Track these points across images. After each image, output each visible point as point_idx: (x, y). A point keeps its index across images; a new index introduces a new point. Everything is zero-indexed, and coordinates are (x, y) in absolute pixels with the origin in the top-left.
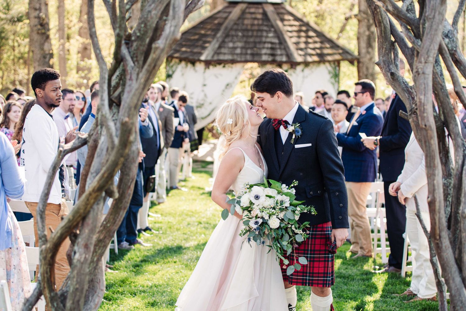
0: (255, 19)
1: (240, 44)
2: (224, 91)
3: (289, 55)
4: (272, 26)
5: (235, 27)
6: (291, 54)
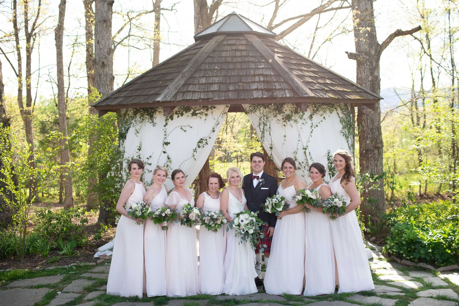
0: (237, 50)
1: (216, 80)
2: (195, 150)
3: (294, 89)
4: (262, 57)
5: (210, 60)
6: (298, 87)
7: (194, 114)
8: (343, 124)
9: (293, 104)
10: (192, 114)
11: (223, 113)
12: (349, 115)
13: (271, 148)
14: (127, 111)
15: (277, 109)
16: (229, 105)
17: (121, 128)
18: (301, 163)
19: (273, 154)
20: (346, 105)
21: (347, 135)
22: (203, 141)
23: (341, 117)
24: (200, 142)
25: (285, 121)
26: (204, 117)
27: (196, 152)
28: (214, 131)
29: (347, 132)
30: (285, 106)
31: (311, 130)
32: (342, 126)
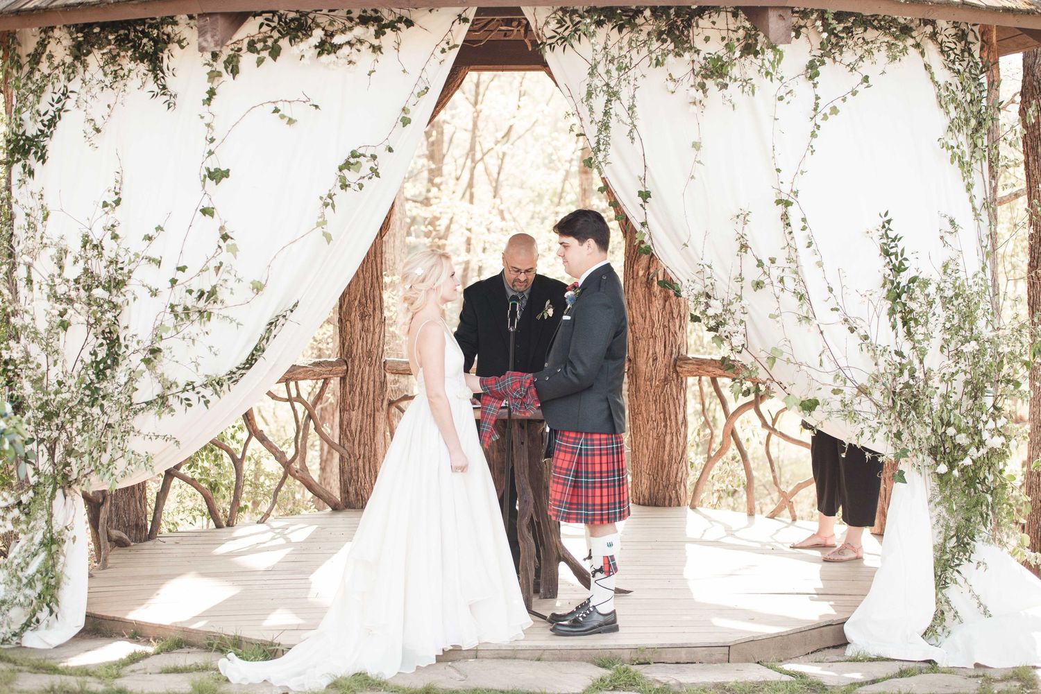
2: (329, 201)
7: (325, 47)
8: (948, 113)
9: (735, 15)
10: (316, 47)
11: (446, 47)
12: (975, 79)
13: (645, 195)
14: (43, 44)
15: (670, 32)
16: (471, 14)
17: (18, 111)
18: (767, 262)
19: (651, 221)
20: (962, 36)
21: (967, 159)
22: (362, 159)
23: (942, 82)
24: (347, 165)
25: (703, 86)
26: (365, 58)
27: (333, 207)
28: (406, 122)
29: (966, 149)
30: (704, 22)
31: (811, 127)
32: (947, 122)
